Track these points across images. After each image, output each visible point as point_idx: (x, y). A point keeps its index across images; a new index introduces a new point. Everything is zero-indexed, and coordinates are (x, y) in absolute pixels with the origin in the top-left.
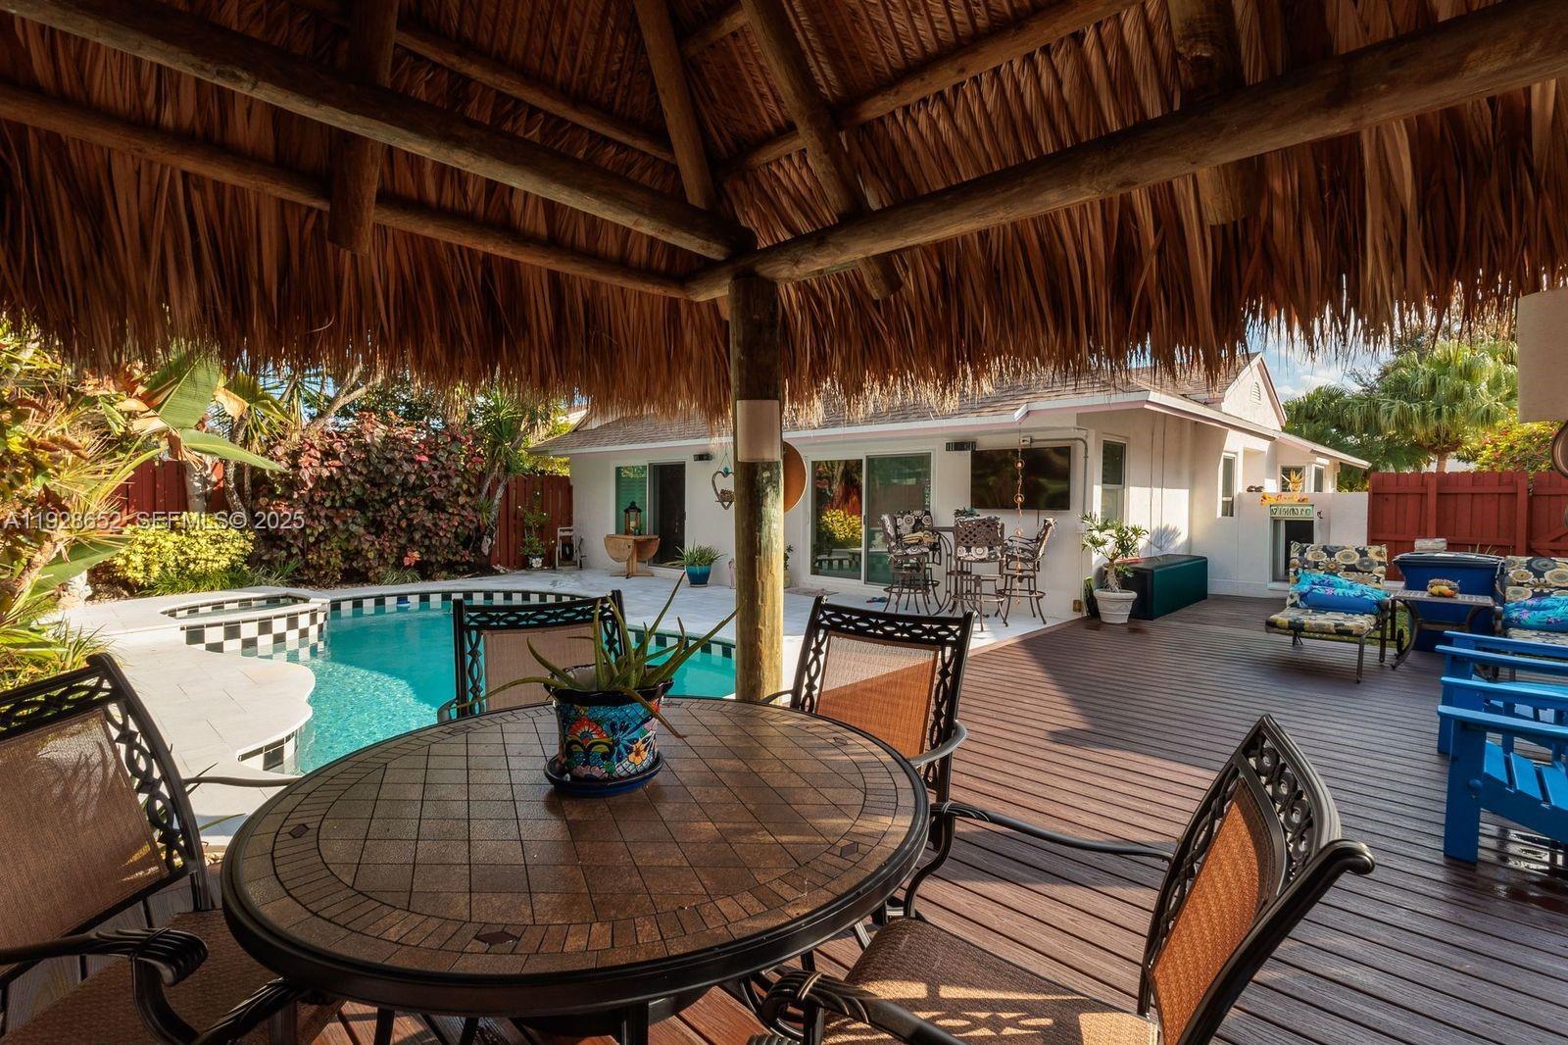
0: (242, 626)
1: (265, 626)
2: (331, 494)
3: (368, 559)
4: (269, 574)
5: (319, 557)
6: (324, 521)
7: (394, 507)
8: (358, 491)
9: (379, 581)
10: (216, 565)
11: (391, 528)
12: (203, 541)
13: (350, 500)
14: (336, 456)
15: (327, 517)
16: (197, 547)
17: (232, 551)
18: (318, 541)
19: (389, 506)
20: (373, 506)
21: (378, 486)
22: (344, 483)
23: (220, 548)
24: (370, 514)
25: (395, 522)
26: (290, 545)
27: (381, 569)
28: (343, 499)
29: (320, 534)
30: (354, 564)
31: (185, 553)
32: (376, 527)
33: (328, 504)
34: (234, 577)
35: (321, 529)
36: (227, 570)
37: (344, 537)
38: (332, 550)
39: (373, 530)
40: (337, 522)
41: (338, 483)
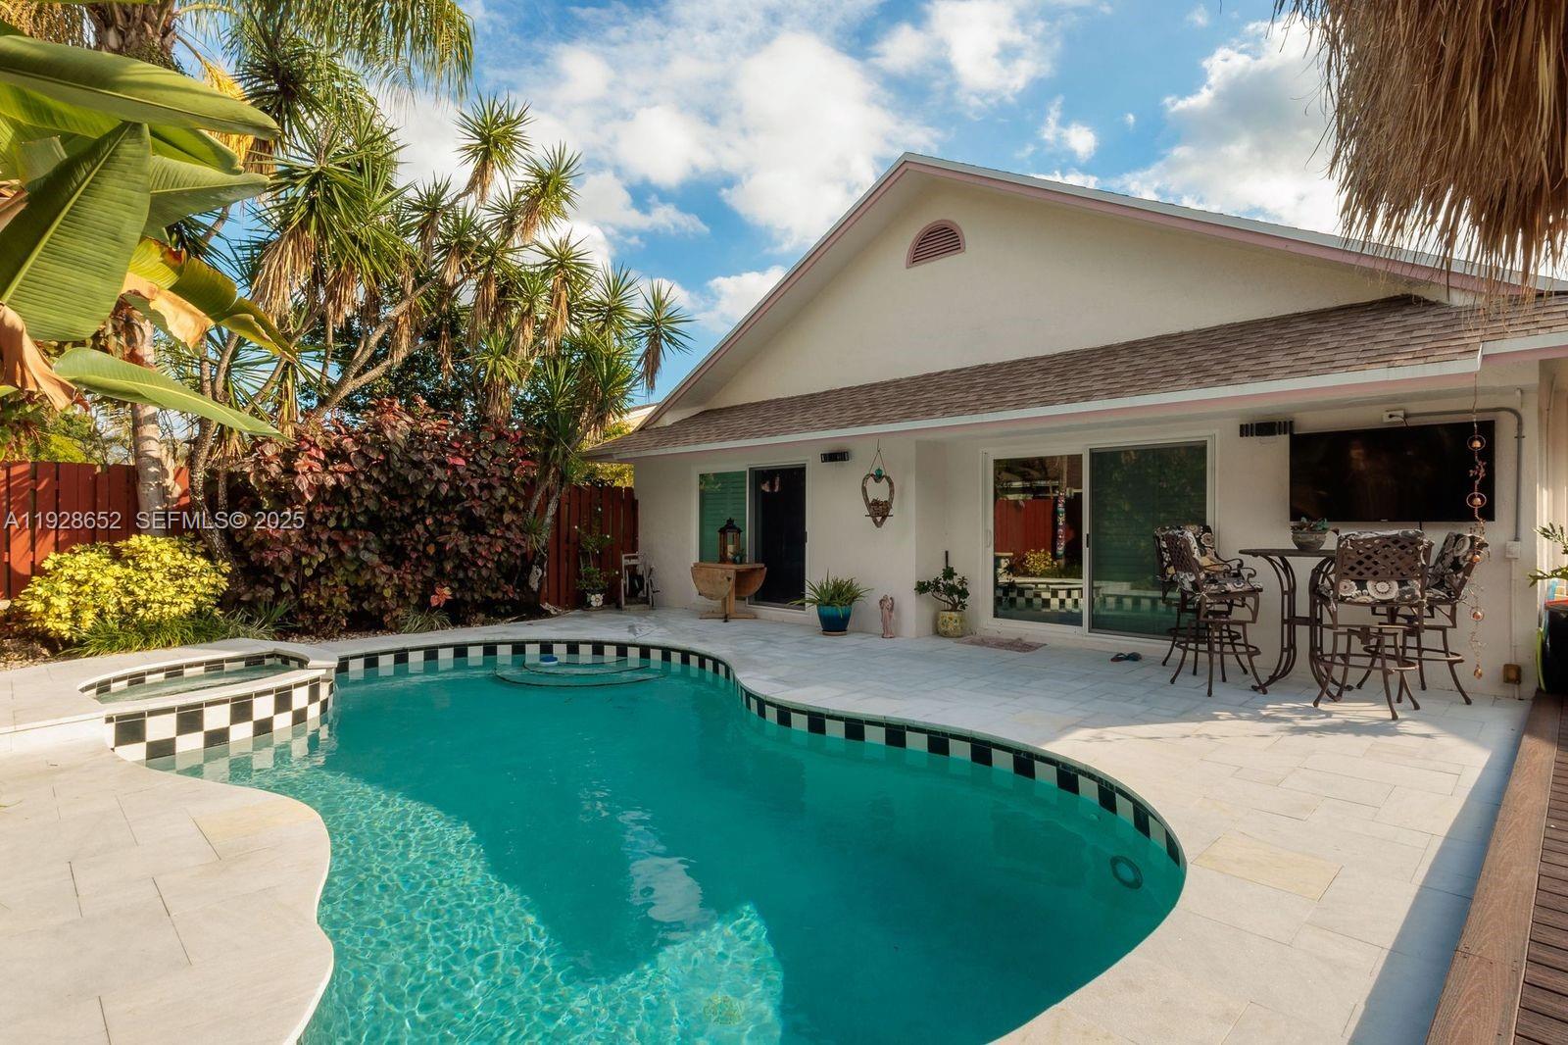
0: (207, 710)
1: (241, 709)
2: (337, 509)
3: (384, 598)
4: (249, 621)
5: (318, 596)
6: (325, 547)
7: (419, 527)
8: (372, 505)
9: (396, 628)
10: (175, 610)
11: (414, 556)
12: (158, 576)
13: (361, 519)
14: (345, 457)
15: (331, 543)
16: (149, 584)
17: (199, 589)
18: (317, 574)
19: (412, 526)
20: (392, 527)
21: (401, 499)
22: (355, 494)
23: (181, 586)
24: (387, 537)
25: (421, 548)
26: (279, 581)
27: (400, 612)
28: (353, 517)
29: (319, 564)
30: (365, 605)
31: (131, 593)
32: (395, 555)
33: (332, 523)
34: (200, 627)
35: (321, 558)
36: (191, 616)
37: (352, 568)
38: (336, 586)
39: (390, 559)
40: (344, 548)
41: (347, 494)
